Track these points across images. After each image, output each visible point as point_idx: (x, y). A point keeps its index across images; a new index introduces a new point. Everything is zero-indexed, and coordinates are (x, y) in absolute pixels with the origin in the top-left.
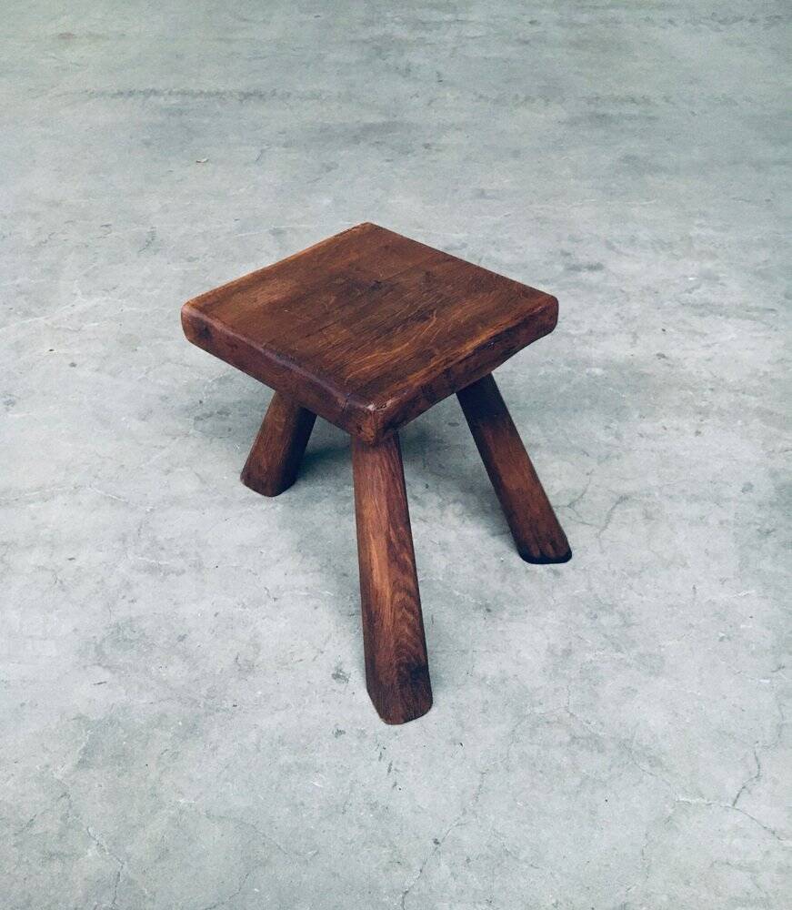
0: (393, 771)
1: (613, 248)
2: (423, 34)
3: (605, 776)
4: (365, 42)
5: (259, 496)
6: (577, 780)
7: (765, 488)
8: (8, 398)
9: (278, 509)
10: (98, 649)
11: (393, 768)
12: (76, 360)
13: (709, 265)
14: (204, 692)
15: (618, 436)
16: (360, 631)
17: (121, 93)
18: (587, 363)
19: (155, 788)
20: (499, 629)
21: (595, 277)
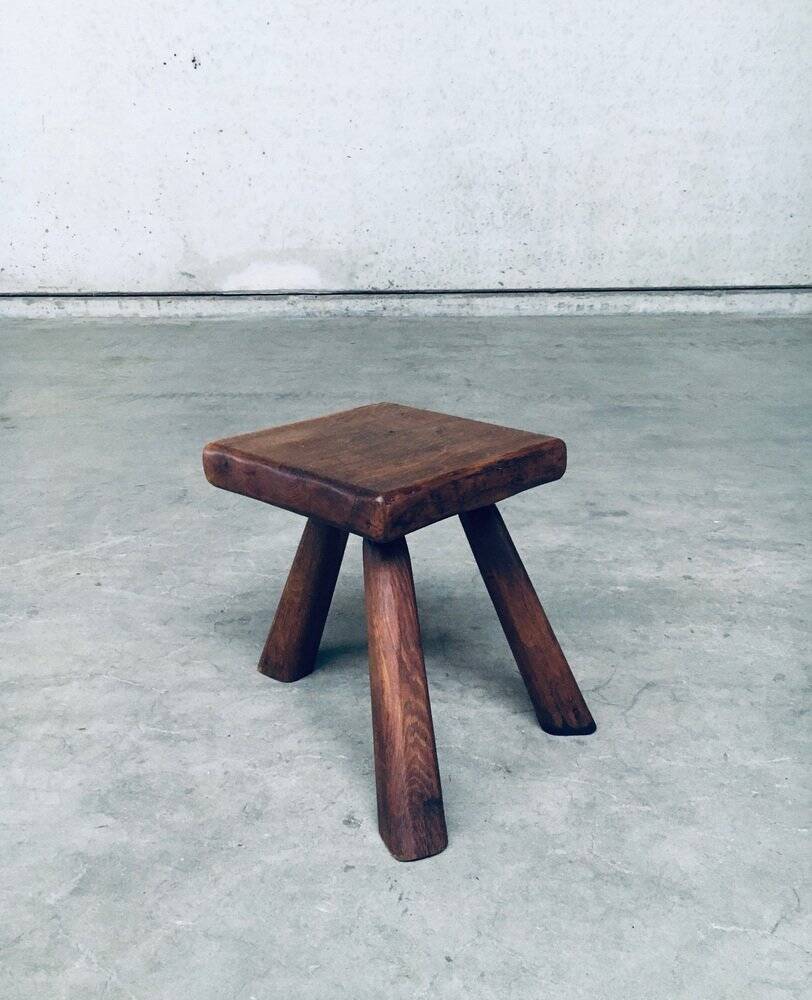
0: (404, 900)
1: (638, 500)
2: (454, 354)
3: (631, 907)
4: (397, 359)
5: (275, 681)
6: (601, 910)
7: (798, 678)
8: (31, 609)
9: (294, 692)
10: (103, 801)
11: (404, 897)
12: (101, 581)
13: (735, 512)
14: (209, 833)
15: (644, 637)
16: (374, 786)
17: (163, 396)
18: (613, 582)
19: (152, 912)
20: (520, 786)
21: (620, 520)
